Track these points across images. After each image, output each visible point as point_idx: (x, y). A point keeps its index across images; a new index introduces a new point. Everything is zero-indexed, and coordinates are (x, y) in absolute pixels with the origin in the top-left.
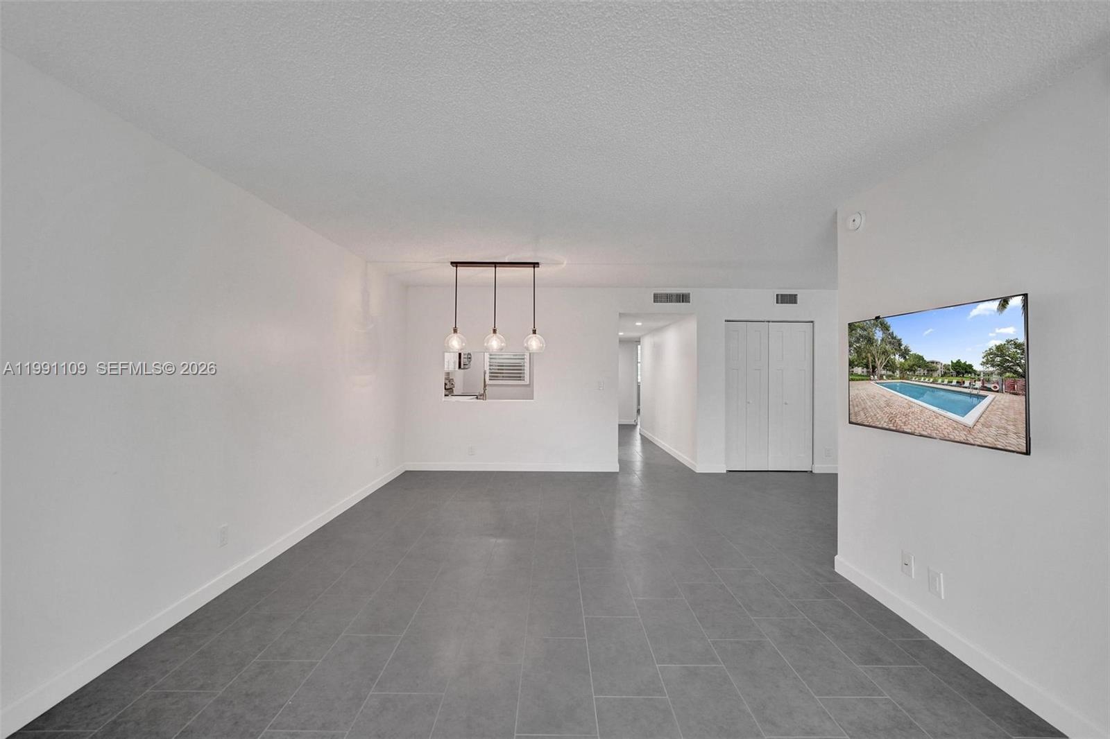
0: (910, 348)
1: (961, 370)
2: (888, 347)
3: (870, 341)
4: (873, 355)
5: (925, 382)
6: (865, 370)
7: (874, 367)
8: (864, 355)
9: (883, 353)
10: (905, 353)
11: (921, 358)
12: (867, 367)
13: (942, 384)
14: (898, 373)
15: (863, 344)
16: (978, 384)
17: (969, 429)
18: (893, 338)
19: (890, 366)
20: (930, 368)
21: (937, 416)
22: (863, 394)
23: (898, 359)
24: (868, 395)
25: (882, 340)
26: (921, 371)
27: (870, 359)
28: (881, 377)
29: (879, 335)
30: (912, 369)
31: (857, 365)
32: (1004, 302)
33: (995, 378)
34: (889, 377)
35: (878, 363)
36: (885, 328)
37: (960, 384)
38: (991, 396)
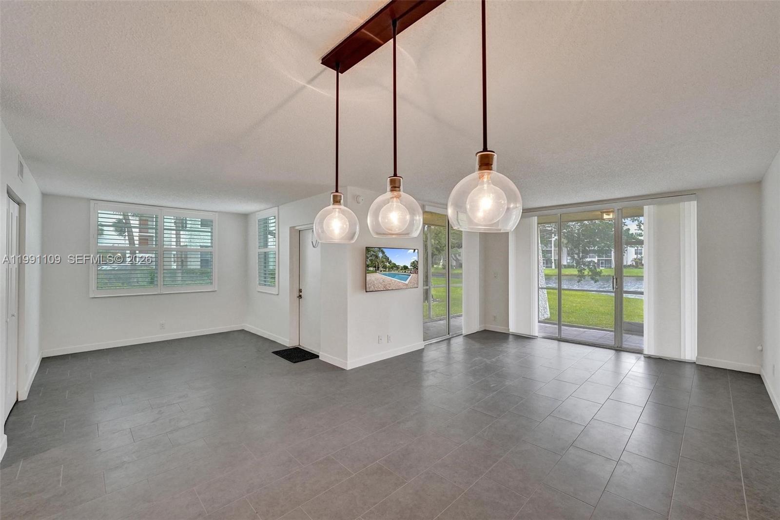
0: (392, 261)
1: (405, 268)
2: (384, 260)
3: (377, 257)
4: (378, 263)
5: (396, 272)
6: (374, 268)
7: (378, 268)
8: (374, 262)
9: (382, 262)
10: (390, 262)
11: (395, 264)
12: (375, 267)
13: (401, 272)
14: (387, 270)
15: (373, 258)
16: (409, 272)
17: (407, 285)
18: (386, 257)
19: (385, 267)
20: (397, 267)
21: (399, 282)
22: (373, 279)
23: (388, 264)
24: (375, 279)
25: (382, 257)
26: (395, 268)
27: (377, 264)
28: (381, 271)
29: (380, 255)
30: (392, 268)
31: (371, 267)
32: (415, 250)
33: (413, 270)
34: (384, 271)
35: (380, 266)
36: (383, 253)
37: (405, 272)
38: (412, 274)
